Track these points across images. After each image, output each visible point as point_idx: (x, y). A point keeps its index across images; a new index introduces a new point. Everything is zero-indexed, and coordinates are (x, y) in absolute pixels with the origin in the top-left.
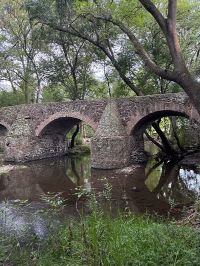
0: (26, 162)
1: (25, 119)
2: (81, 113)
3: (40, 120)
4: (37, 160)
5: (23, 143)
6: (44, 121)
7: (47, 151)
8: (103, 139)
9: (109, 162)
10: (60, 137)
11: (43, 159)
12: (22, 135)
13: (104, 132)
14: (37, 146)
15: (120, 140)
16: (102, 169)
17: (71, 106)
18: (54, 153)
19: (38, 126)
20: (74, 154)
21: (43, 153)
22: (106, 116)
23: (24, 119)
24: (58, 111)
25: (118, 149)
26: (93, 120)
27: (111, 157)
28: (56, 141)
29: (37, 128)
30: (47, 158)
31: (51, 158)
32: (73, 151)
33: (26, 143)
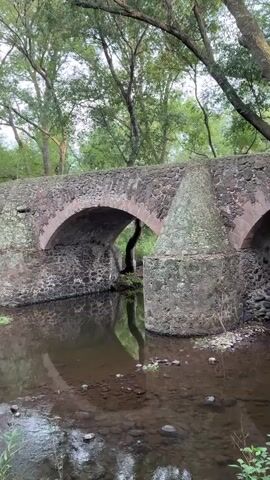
0: (19, 306)
1: (20, 211)
2: (129, 198)
3: (47, 213)
4: (44, 303)
5: (12, 265)
6: (54, 216)
7: (65, 281)
8: (168, 263)
9: (181, 320)
10: (95, 249)
11: (57, 299)
12: (11, 247)
13: (172, 245)
14: (44, 272)
15: (210, 266)
16: (167, 335)
17: (108, 180)
18: (81, 286)
19: (45, 228)
20: (131, 288)
21: (57, 286)
22: (180, 205)
23: (15, 212)
24: (82, 194)
25: (205, 288)
26: (155, 214)
27: (188, 306)
28: (87, 259)
29: (42, 231)
30: (66, 298)
31: (76, 296)
32: (129, 282)
33: (18, 266)
